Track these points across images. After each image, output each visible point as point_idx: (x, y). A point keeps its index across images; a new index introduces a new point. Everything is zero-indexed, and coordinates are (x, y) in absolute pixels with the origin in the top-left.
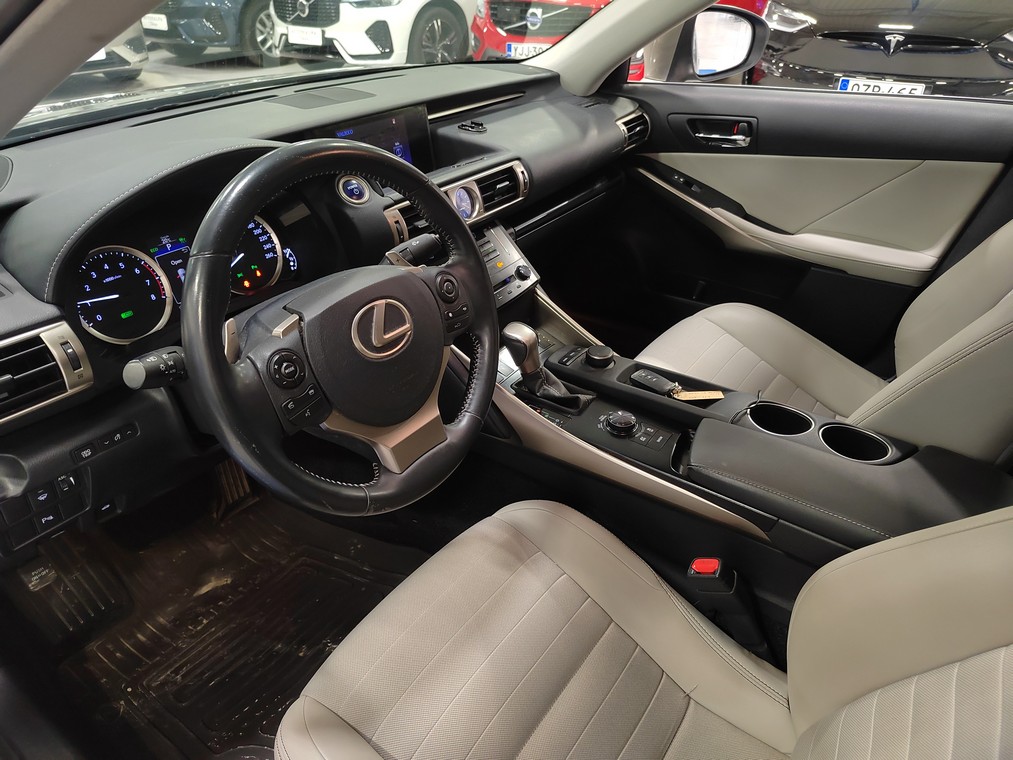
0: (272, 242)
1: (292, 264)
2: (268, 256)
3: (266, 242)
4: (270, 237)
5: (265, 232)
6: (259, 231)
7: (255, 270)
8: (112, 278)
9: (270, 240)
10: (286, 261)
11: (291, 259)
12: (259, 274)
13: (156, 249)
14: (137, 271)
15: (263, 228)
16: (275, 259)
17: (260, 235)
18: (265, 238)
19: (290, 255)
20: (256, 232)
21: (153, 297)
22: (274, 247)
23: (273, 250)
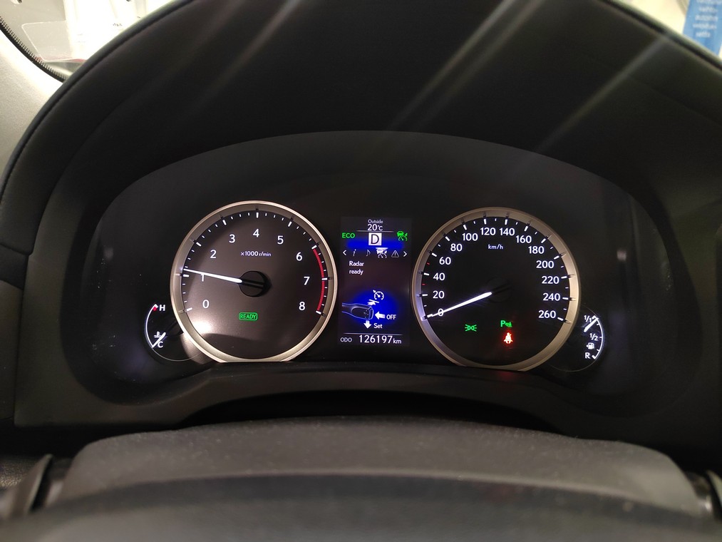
0: (567, 293)
1: (591, 346)
2: (544, 314)
3: (552, 289)
4: (566, 282)
5: (560, 270)
6: (549, 265)
7: (505, 330)
8: (255, 253)
9: (563, 288)
10: (578, 337)
11: (593, 336)
12: (508, 339)
13: (353, 236)
14: (299, 257)
15: (560, 263)
16: (555, 326)
17: (548, 272)
18: (555, 280)
19: (595, 329)
20: (541, 264)
21: (302, 306)
22: (566, 304)
23: (562, 307)
